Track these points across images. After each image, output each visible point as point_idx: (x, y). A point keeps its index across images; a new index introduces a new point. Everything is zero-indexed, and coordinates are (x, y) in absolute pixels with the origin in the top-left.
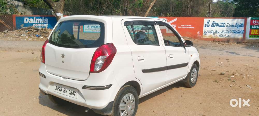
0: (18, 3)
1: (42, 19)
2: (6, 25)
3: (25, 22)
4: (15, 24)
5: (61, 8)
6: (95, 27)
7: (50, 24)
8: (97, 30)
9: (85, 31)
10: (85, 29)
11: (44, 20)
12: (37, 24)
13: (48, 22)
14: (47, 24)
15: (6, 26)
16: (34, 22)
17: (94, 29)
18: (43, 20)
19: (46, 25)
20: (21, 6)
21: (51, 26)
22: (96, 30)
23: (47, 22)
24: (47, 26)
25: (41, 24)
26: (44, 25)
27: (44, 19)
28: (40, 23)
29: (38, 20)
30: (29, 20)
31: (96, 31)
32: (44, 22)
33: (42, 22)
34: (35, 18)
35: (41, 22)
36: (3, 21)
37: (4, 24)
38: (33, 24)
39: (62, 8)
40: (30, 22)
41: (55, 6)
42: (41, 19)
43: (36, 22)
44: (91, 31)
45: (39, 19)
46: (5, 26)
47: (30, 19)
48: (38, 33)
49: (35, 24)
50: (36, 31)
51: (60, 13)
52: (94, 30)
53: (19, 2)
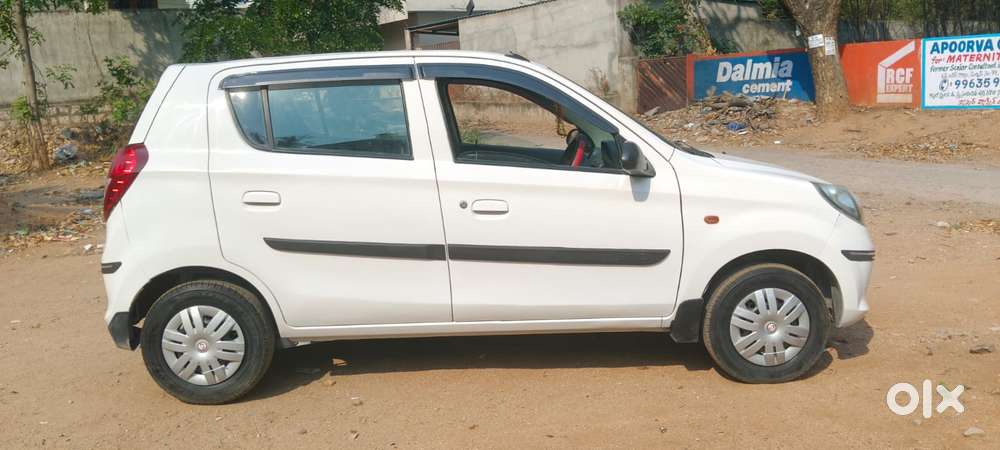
0: (739, 10)
1: (773, 63)
2: (670, 91)
3: (721, 79)
4: (690, 86)
5: (827, 16)
6: (976, 82)
7: (797, 83)
8: (985, 98)
9: (929, 102)
10: (931, 95)
11: (780, 67)
12: (757, 81)
13: (792, 73)
14: (789, 83)
15: (669, 93)
16: (747, 78)
17: (968, 94)
18: (776, 66)
19: (783, 84)
20: (749, 19)
21: (799, 86)
22: (978, 98)
23: (790, 76)
24: (789, 89)
25: (770, 81)
26: (780, 84)
27: (781, 62)
28: (764, 81)
29: (759, 69)
30: (733, 72)
31: (977, 101)
32: (778, 77)
33: (774, 76)
34: (750, 61)
35: (768, 76)
36: (661, 80)
37: (664, 90)
38: (744, 82)
39: (830, 15)
40: (735, 79)
41: (804, 9)
42: (768, 65)
43: (754, 77)
44: (953, 102)
45: (764, 62)
46: (666, 95)
47: (737, 66)
48: (741, 117)
49: (750, 82)
50: (737, 108)
51: (820, 36)
52: (970, 98)
53: (742, 8)
